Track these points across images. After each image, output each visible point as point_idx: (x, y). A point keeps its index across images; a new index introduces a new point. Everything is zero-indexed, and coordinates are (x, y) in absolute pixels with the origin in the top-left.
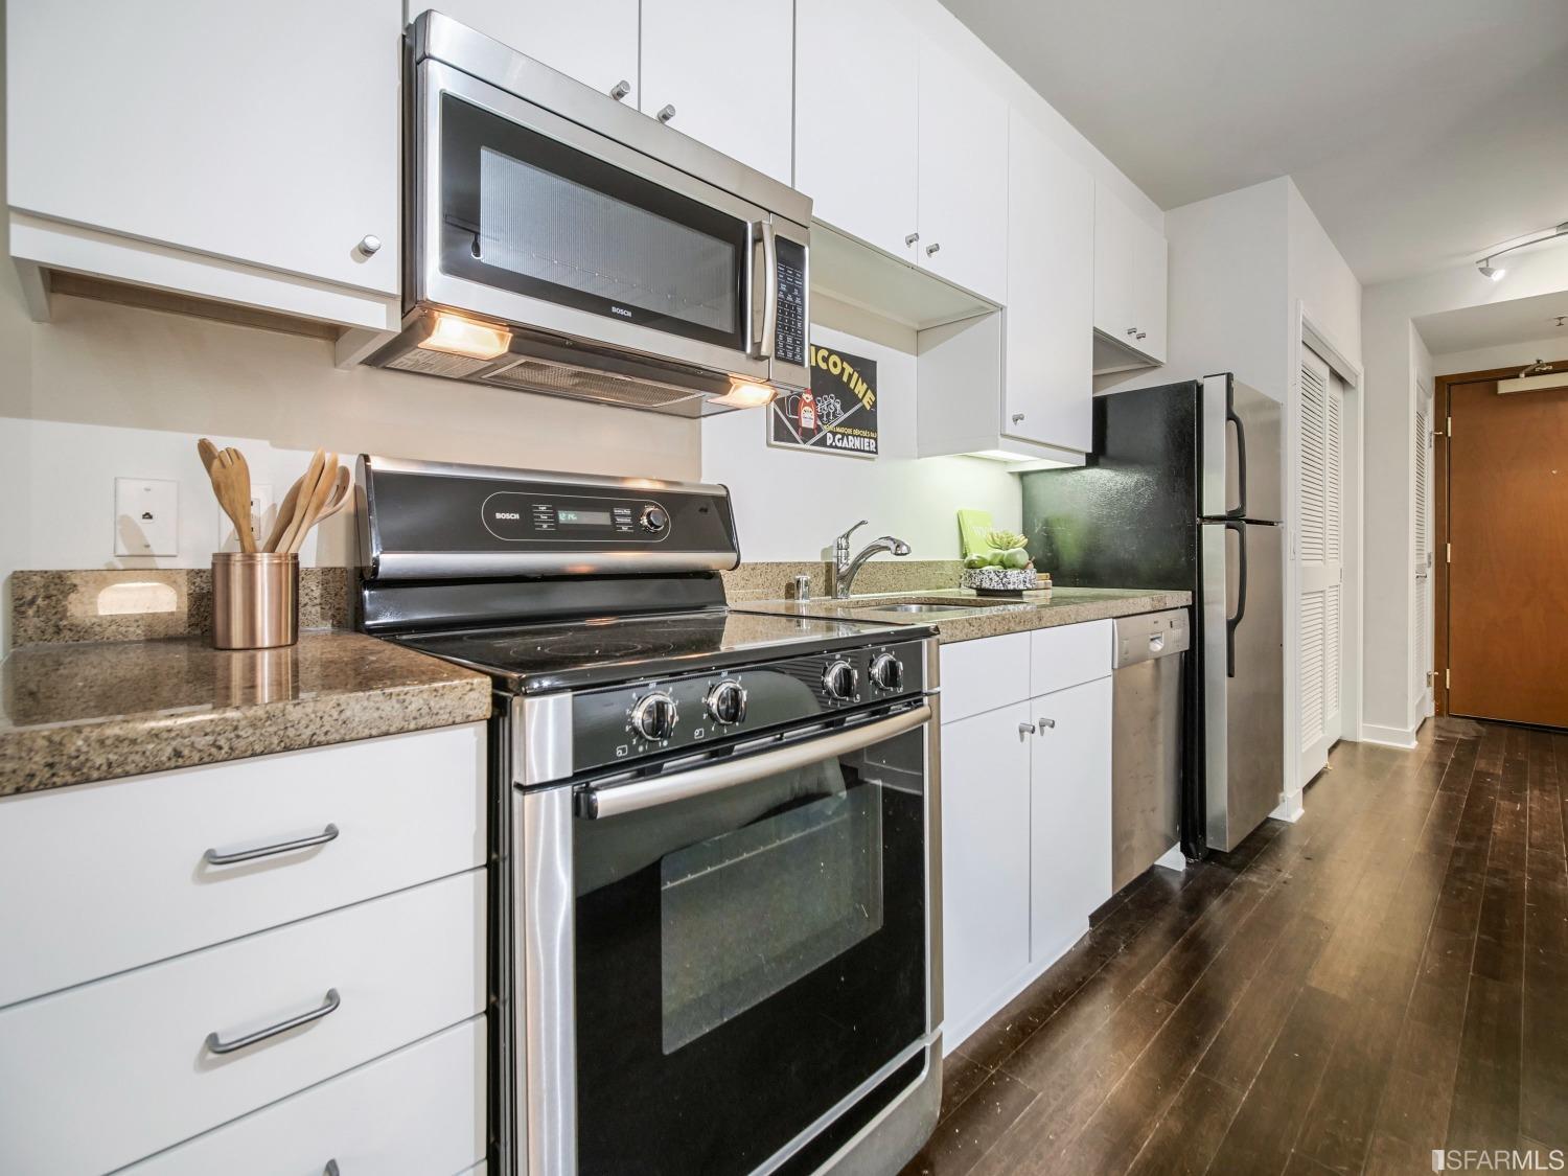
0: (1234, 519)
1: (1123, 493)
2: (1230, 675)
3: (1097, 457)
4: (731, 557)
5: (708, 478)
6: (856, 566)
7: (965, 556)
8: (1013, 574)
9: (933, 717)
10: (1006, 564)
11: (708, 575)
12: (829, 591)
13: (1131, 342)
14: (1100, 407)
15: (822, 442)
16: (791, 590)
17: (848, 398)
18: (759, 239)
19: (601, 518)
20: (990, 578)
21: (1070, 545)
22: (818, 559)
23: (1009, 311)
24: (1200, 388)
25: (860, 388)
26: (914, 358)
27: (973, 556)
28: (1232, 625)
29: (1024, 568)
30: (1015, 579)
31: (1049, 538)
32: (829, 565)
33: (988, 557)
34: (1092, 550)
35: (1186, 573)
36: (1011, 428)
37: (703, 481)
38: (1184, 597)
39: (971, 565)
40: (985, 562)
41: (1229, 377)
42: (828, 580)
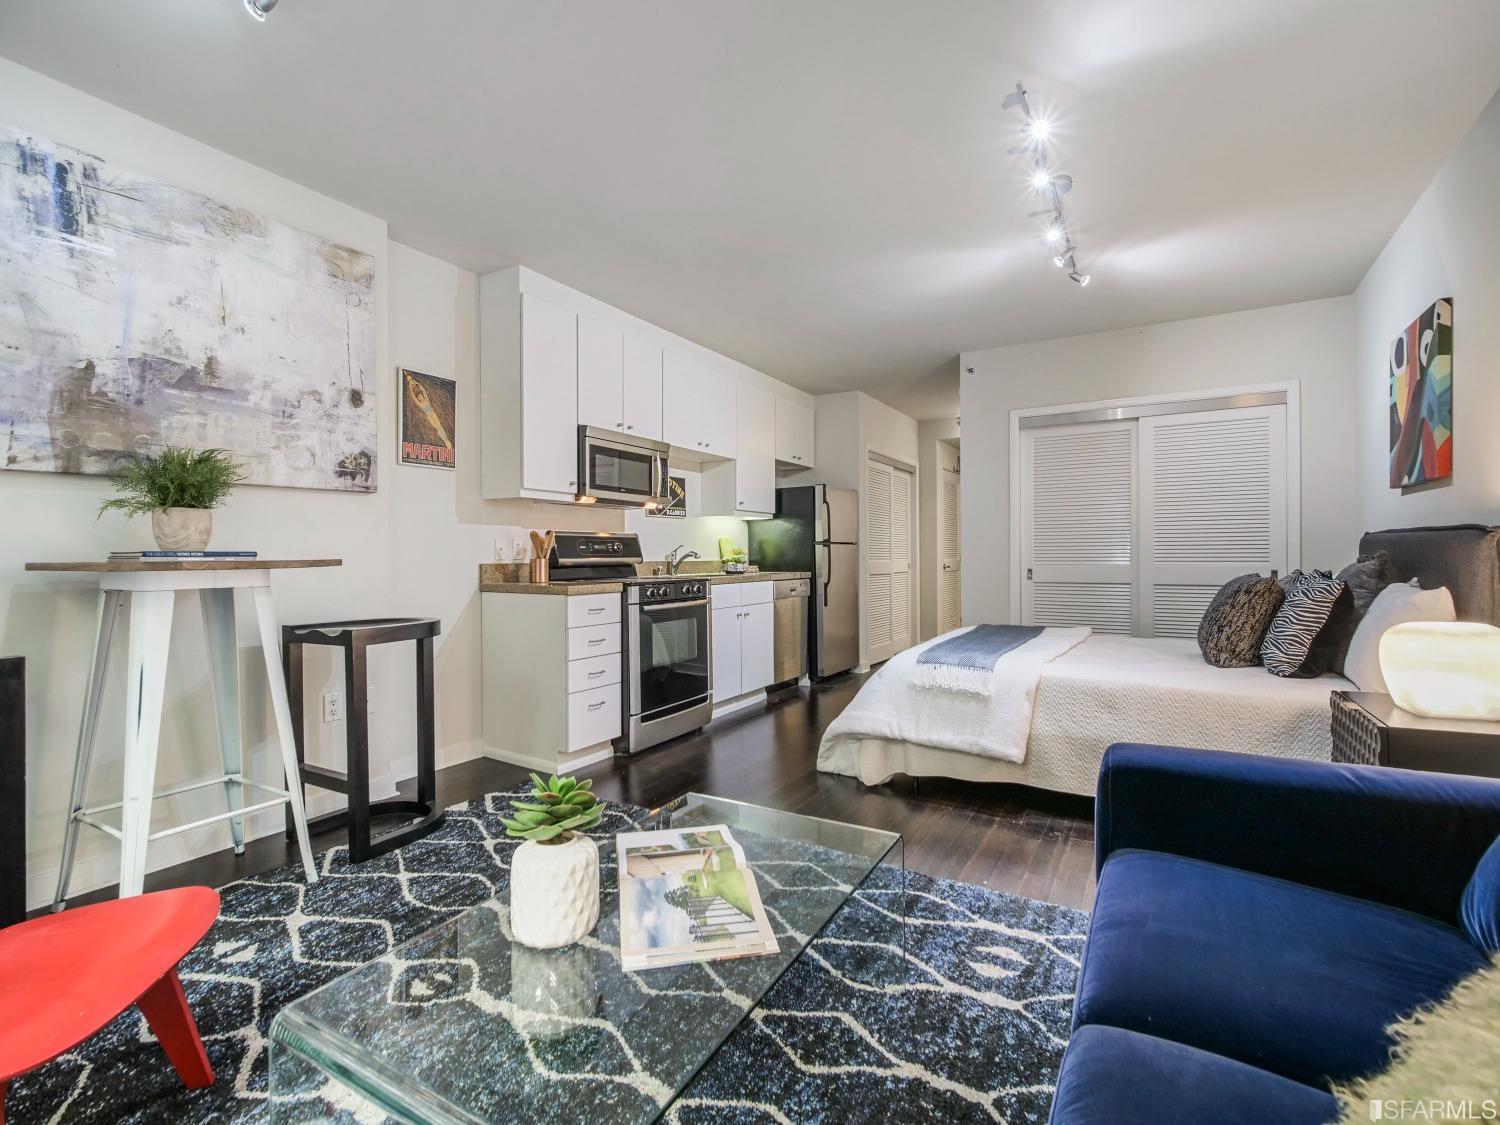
0: (827, 543)
1: (788, 530)
2: (826, 605)
3: (777, 516)
4: (639, 559)
5: (628, 531)
6: (680, 562)
7: (721, 558)
8: (739, 565)
9: (710, 602)
10: (737, 561)
11: (629, 566)
12: (669, 572)
13: (796, 462)
14: (779, 493)
15: (665, 514)
16: (655, 572)
17: (674, 494)
18: (656, 460)
19: (603, 547)
20: (731, 567)
21: (771, 552)
22: (663, 560)
23: (738, 461)
24: (814, 488)
25: (679, 490)
26: (699, 475)
27: (724, 559)
28: (826, 585)
29: (744, 563)
30: (740, 567)
31: (761, 549)
32: (669, 563)
33: (730, 559)
34: (781, 554)
35: (810, 566)
36: (739, 507)
37: (626, 532)
38: (809, 574)
39: (723, 562)
40: (729, 561)
41: (824, 486)
42: (668, 569)
